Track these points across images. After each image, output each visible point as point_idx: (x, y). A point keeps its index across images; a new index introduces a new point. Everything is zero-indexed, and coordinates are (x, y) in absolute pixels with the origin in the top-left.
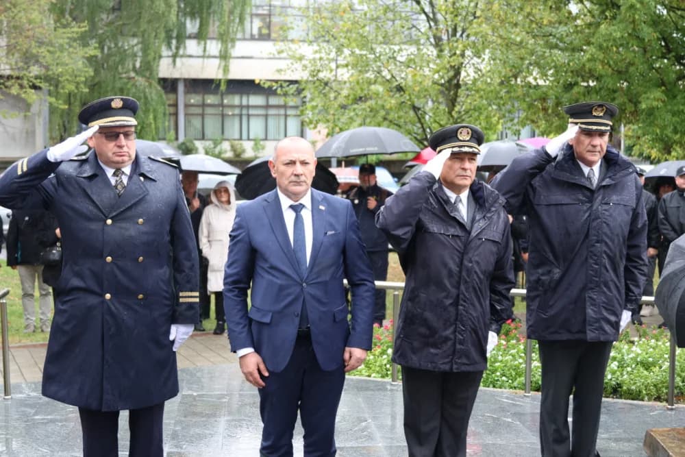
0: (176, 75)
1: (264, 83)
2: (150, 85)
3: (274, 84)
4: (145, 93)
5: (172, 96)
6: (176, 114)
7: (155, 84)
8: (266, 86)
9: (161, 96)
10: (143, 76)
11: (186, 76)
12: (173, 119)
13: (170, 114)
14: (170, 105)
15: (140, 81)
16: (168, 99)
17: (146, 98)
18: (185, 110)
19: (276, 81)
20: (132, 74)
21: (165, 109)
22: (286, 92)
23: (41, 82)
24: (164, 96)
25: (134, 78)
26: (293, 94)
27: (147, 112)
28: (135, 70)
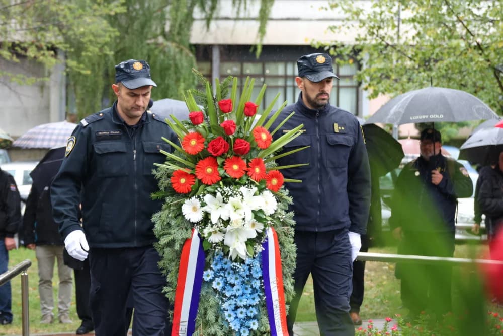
0: (210, 40)
2: (181, 51)
4: (174, 60)
5: (206, 66)
7: (186, 50)
8: (317, 46)
9: (192, 64)
10: (173, 41)
11: (222, 41)
14: (203, 76)
15: (171, 47)
16: (201, 69)
17: (176, 66)
18: (220, 81)
20: (161, 39)
22: (341, 52)
23: (60, 43)
24: (195, 64)
25: (162, 44)
26: (348, 55)
27: (177, 80)
28: (164, 34)
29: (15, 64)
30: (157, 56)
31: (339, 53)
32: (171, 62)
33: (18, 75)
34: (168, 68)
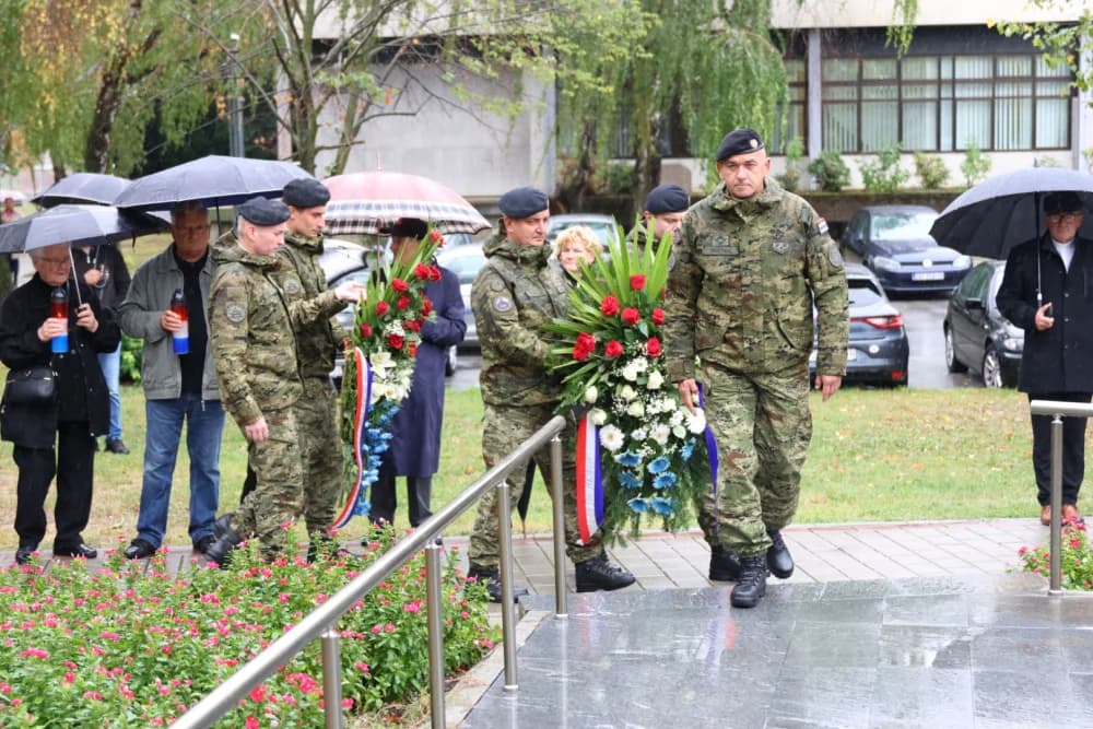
0: (806, 22)
1: (1005, 28)
2: (755, 44)
3: (1026, 28)
4: (744, 58)
5: (797, 66)
6: (805, 103)
7: (765, 42)
8: (1008, 33)
9: (776, 65)
10: (742, 26)
11: (826, 24)
12: (798, 109)
13: (793, 103)
14: (792, 85)
15: (737, 36)
16: (789, 73)
17: (747, 70)
18: (823, 92)
19: (1032, 25)
20: (718, 24)
21: (783, 92)
22: (1052, 42)
23: (565, 43)
24: (782, 65)
25: (723, 31)
26: (1066, 48)
27: (750, 97)
28: (725, 15)
29: (491, 80)
30: (713, 53)
31: (1049, 44)
32: (739, 64)
33: (496, 100)
34: (733, 74)
